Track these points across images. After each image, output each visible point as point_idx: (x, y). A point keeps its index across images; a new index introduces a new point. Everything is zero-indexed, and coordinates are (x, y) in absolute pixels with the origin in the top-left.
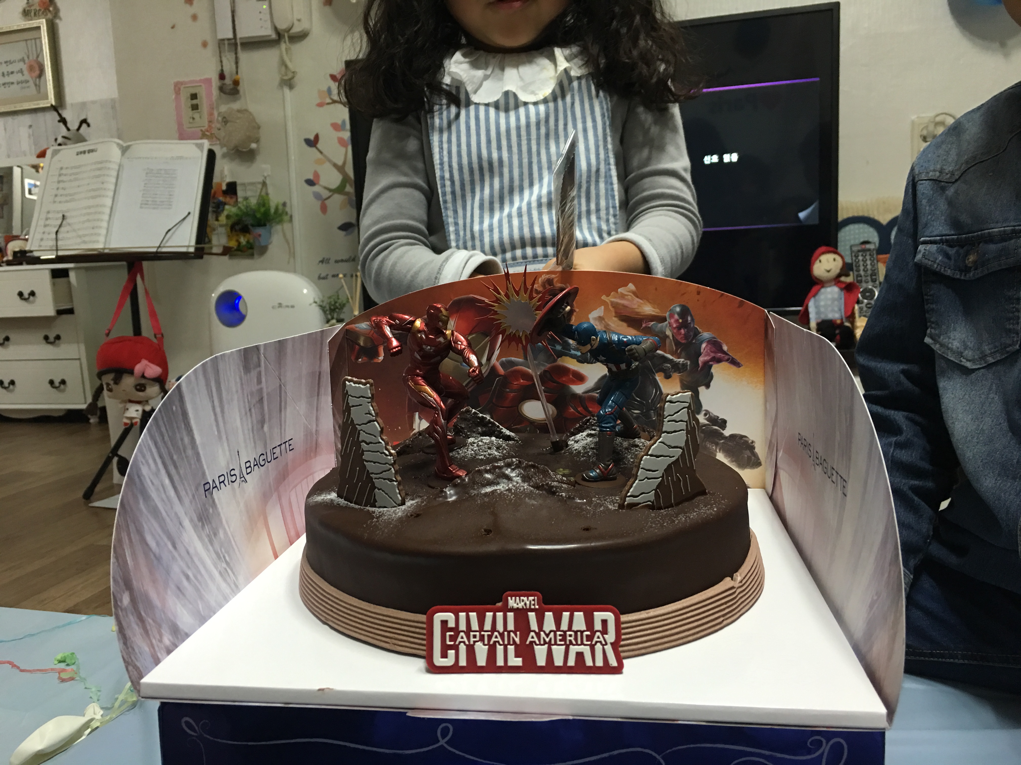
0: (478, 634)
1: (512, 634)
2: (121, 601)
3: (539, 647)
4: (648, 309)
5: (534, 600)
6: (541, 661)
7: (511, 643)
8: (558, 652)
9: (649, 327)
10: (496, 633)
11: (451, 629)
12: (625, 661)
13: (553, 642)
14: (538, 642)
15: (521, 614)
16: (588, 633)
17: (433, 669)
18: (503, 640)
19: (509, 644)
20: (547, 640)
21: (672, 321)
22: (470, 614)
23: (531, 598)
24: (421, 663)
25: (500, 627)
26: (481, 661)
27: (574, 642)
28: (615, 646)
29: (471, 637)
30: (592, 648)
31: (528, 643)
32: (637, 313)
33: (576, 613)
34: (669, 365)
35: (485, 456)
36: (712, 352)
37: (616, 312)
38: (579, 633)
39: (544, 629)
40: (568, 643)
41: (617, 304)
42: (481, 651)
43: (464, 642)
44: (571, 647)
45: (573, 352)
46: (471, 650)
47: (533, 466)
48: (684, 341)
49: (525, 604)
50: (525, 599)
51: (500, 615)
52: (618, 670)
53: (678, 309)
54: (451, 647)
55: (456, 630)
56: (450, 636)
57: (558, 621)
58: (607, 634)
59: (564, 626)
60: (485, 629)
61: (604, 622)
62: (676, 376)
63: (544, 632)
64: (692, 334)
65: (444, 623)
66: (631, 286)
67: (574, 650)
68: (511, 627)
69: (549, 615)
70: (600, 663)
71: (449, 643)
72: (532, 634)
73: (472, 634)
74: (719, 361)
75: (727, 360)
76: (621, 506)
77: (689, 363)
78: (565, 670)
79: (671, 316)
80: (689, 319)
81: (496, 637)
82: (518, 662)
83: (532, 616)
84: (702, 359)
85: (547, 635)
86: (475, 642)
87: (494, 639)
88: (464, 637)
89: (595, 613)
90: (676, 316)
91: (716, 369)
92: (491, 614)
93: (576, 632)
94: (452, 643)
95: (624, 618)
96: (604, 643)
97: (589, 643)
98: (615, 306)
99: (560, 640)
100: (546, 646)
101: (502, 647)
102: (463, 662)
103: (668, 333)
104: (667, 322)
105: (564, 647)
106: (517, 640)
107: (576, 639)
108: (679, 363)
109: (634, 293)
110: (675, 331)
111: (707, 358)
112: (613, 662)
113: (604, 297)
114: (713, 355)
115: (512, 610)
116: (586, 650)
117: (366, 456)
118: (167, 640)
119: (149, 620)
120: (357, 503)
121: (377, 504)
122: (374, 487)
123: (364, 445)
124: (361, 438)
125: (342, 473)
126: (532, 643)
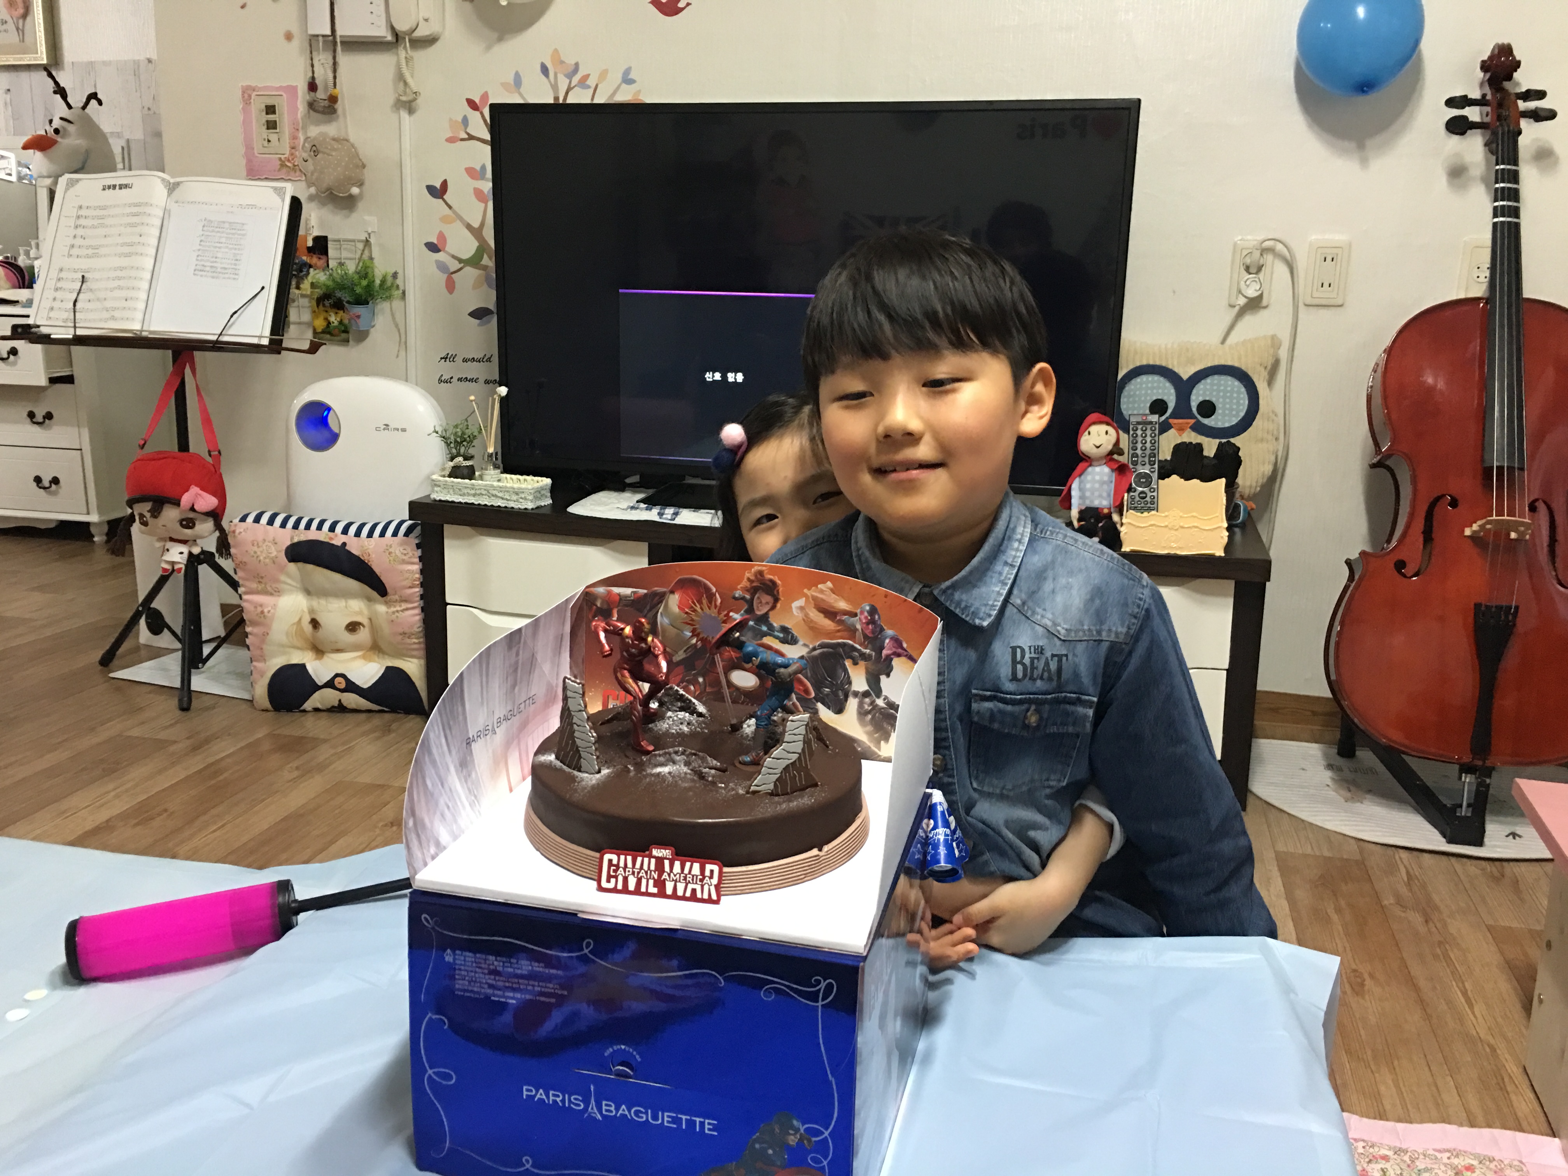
0: (631, 870)
1: (653, 873)
3: (670, 882)
4: (842, 605)
5: (669, 853)
6: (669, 891)
7: (652, 877)
8: (681, 887)
9: (842, 620)
10: (643, 871)
11: (614, 865)
12: (723, 898)
13: (678, 880)
14: (668, 880)
15: (660, 861)
16: (701, 877)
17: (600, 889)
18: (647, 875)
19: (650, 878)
20: (675, 879)
21: (863, 617)
22: (628, 857)
23: (667, 851)
24: (593, 884)
25: (645, 867)
26: (632, 886)
27: (691, 882)
28: (718, 887)
29: (627, 871)
30: (702, 886)
31: (662, 879)
32: (833, 607)
33: (694, 864)
35: (676, 730)
36: (894, 647)
37: (815, 604)
38: (695, 877)
39: (674, 871)
40: (688, 881)
41: (817, 597)
42: (632, 881)
43: (622, 874)
44: (689, 884)
46: (625, 879)
47: (695, 754)
48: (870, 635)
49: (663, 854)
50: (664, 851)
51: (646, 860)
52: (717, 902)
53: (868, 608)
54: (613, 877)
55: (618, 866)
56: (613, 869)
57: (683, 869)
58: (713, 879)
59: (686, 871)
60: (636, 867)
61: (712, 871)
62: (862, 664)
63: (673, 873)
64: (878, 629)
65: (610, 861)
66: (829, 584)
67: (690, 887)
68: (653, 867)
69: (677, 864)
70: (706, 896)
71: (612, 873)
72: (665, 874)
73: (627, 869)
74: (899, 655)
75: (906, 656)
76: (748, 792)
77: (874, 654)
78: (683, 898)
79: (862, 613)
80: (877, 617)
82: (655, 890)
83: (667, 862)
84: (885, 652)
85: (675, 875)
86: (628, 875)
87: (641, 875)
88: (622, 871)
89: (707, 865)
90: (866, 614)
91: (896, 662)
92: (641, 858)
93: (693, 876)
94: (614, 874)
95: (726, 869)
96: (710, 884)
97: (701, 883)
98: (815, 599)
99: (683, 880)
100: (674, 882)
101: (646, 880)
102: (620, 887)
103: (859, 627)
104: (857, 618)
105: (684, 884)
106: (656, 877)
107: (693, 880)
109: (832, 590)
110: (864, 626)
111: (889, 652)
112: (714, 897)
113: (805, 591)
114: (894, 650)
115: (654, 857)
116: (698, 888)
117: (576, 734)
118: (433, 850)
119: (423, 837)
120: (568, 766)
121: (582, 769)
122: (580, 757)
123: (575, 726)
124: (574, 721)
125: (560, 742)
126: (665, 880)
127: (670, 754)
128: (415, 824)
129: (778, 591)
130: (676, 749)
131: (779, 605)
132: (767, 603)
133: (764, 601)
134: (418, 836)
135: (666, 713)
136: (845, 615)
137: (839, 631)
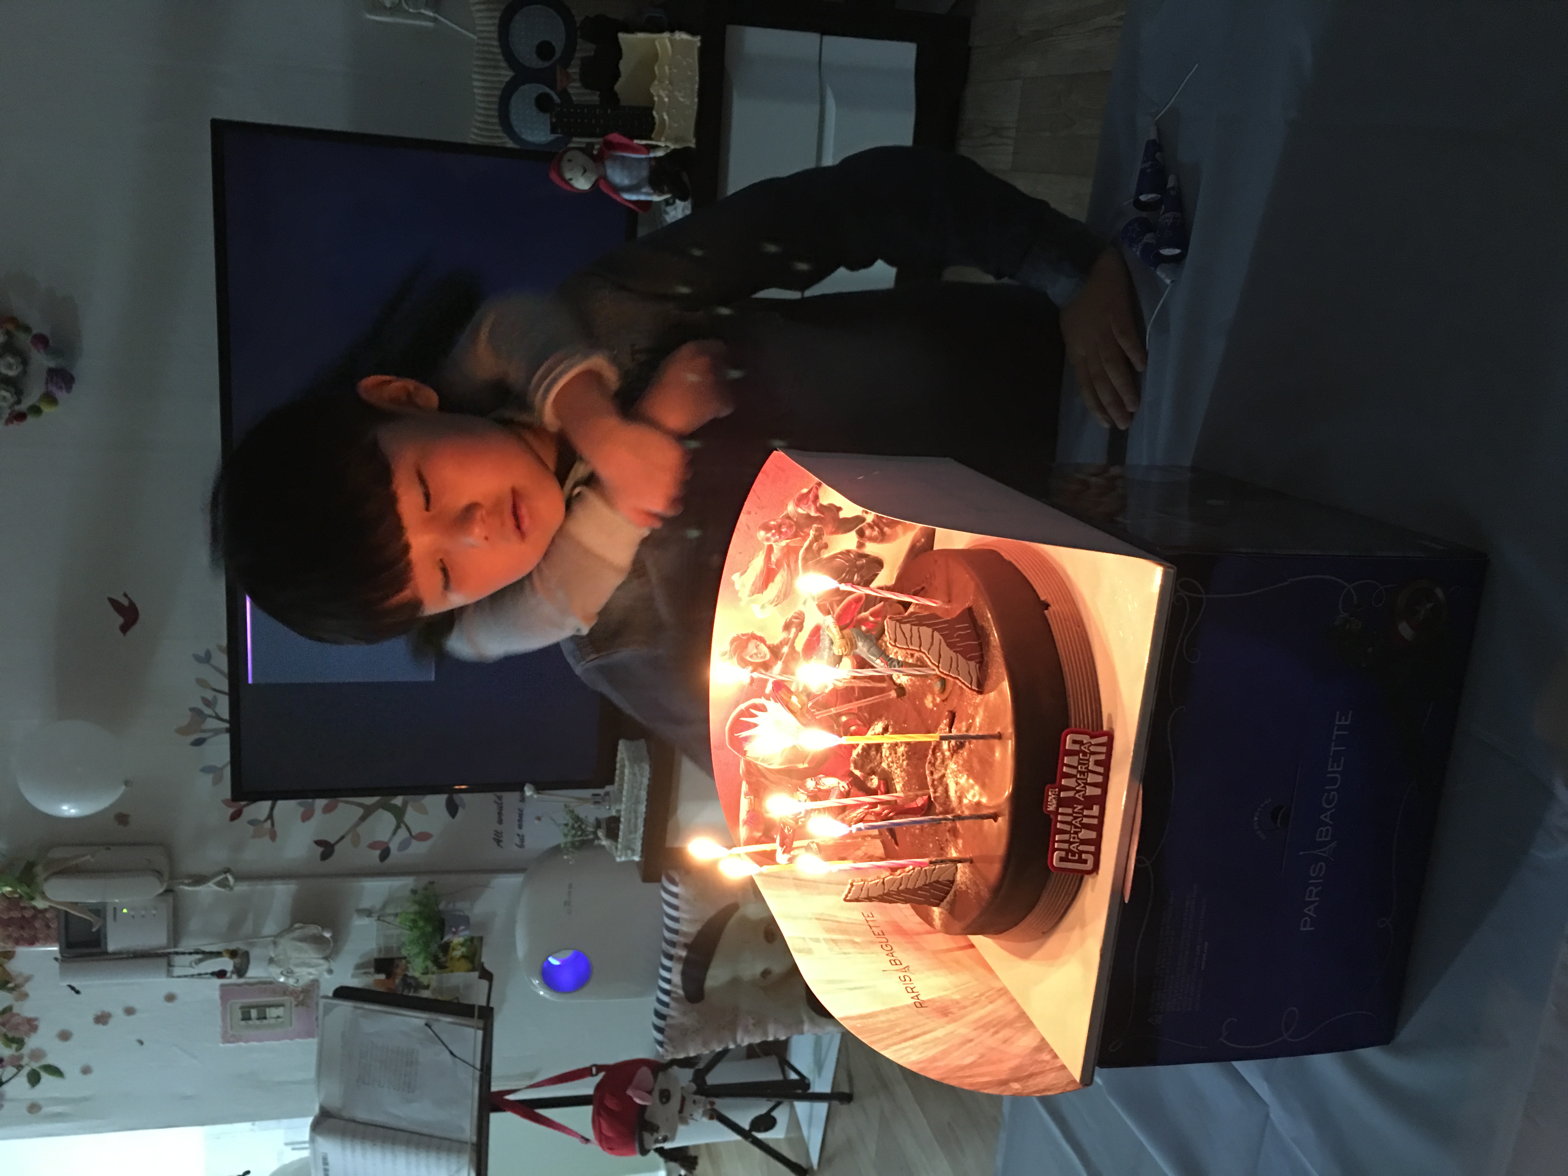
0: (1072, 835)
1: (1076, 810)
2: (1017, 1089)
3: (1087, 791)
4: (759, 562)
5: (1052, 792)
6: (1098, 791)
7: (1081, 811)
8: (1092, 778)
9: (776, 562)
10: (1073, 822)
11: (1067, 855)
12: (1105, 728)
13: (1084, 781)
14: (1083, 792)
15: (1061, 802)
16: (1081, 755)
17: (1095, 871)
18: (1079, 817)
19: (1082, 813)
20: (1083, 785)
22: (1056, 839)
23: (1050, 793)
24: (1089, 880)
25: (1069, 819)
26: (1093, 835)
27: (1087, 766)
28: (1092, 737)
29: (1074, 840)
30: (1092, 753)
31: (1083, 799)
32: (762, 572)
33: (1065, 762)
34: (815, 544)
35: (903, 760)
36: (807, 503)
37: (758, 593)
38: (1081, 762)
39: (1074, 786)
40: (1086, 770)
41: (750, 590)
42: (1084, 834)
43: (1077, 846)
44: (1090, 768)
45: (792, 636)
46: (1083, 842)
49: (1054, 798)
50: (1050, 798)
51: (1059, 818)
52: (1111, 736)
54: (1080, 856)
55: (1068, 851)
56: (1072, 856)
57: (1070, 776)
58: (1082, 741)
59: (1074, 772)
60: (1069, 829)
61: (1075, 742)
63: (1076, 786)
65: (1062, 859)
66: (737, 575)
67: (1091, 767)
68: (1070, 811)
69: (1065, 782)
70: (1104, 749)
71: (1076, 858)
72: (1077, 796)
73: (1071, 840)
74: (817, 497)
75: (817, 489)
77: (815, 525)
78: (1106, 775)
79: (768, 539)
80: (772, 523)
81: (1076, 822)
82: (1096, 809)
83: (1062, 794)
84: (813, 513)
85: (1079, 784)
86: (1078, 838)
87: (1078, 825)
88: (1073, 845)
89: (1067, 748)
90: (769, 535)
91: (824, 501)
92: (1058, 824)
93: (1079, 764)
94: (1077, 855)
95: (1072, 724)
96: (1089, 744)
97: (1088, 755)
98: (752, 593)
99: (1084, 775)
100: (1087, 786)
101: (1084, 819)
102: (1092, 848)
103: (784, 543)
104: (774, 545)
105: (1089, 774)
106: (1080, 807)
107: (1084, 764)
108: (815, 536)
109: (742, 574)
110: (783, 537)
111: (813, 509)
112: (1104, 739)
113: (742, 604)
114: (810, 503)
115: (1057, 808)
116: (1092, 759)
117: (910, 886)
118: (1047, 1057)
119: (1032, 1069)
120: (947, 893)
121: (951, 879)
122: (937, 882)
123: (901, 888)
124: (896, 890)
125: (920, 903)
126: (1084, 796)
127: (933, 781)
128: (1017, 1080)
129: (743, 635)
130: (927, 772)
131: (759, 634)
132: (757, 647)
133: (755, 651)
134: (1031, 1076)
135: (884, 769)
136: (770, 558)
137: (789, 566)
